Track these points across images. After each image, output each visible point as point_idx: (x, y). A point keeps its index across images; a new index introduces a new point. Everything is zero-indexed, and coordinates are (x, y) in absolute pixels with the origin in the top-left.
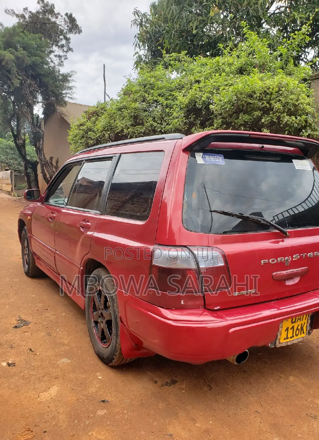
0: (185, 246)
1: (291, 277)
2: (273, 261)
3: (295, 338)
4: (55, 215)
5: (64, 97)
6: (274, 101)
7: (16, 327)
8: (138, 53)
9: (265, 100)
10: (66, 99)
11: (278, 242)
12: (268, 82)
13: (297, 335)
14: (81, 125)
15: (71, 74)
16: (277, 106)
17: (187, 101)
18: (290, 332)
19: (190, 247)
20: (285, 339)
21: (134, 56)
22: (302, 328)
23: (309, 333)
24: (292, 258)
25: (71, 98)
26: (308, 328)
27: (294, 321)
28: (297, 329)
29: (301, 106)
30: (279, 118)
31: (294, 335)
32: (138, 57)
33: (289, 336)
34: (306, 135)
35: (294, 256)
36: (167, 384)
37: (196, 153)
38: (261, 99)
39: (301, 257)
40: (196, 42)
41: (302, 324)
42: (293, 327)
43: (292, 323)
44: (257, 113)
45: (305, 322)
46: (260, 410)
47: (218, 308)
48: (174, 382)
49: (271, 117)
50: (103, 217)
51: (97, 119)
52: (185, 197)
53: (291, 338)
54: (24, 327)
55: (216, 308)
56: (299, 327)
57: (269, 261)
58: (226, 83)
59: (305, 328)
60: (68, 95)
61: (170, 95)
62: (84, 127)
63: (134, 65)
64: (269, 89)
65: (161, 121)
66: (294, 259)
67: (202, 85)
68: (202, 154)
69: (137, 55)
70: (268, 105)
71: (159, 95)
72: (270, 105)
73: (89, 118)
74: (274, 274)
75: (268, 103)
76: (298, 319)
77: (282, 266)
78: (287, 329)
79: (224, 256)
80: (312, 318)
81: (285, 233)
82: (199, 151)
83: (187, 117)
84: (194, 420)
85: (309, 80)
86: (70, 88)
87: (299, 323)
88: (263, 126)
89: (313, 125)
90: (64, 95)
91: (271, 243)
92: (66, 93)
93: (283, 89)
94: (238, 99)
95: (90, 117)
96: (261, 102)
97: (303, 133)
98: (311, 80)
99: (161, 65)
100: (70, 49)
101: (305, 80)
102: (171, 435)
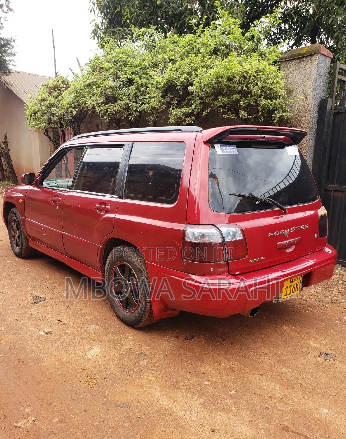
0: (212, 225)
1: (289, 246)
2: (277, 233)
3: (292, 294)
4: (60, 198)
5: (7, 64)
6: (252, 85)
7: (35, 303)
8: (95, 20)
9: (244, 84)
10: (10, 67)
11: (278, 218)
12: (247, 67)
13: (293, 292)
14: (43, 100)
15: (14, 39)
16: (255, 90)
17: (165, 81)
18: (289, 289)
19: (217, 225)
20: (285, 295)
21: (90, 23)
22: (297, 287)
23: (301, 290)
24: (290, 230)
25: (15, 66)
26: (301, 287)
27: (291, 281)
28: (294, 287)
29: (275, 89)
30: (256, 101)
31: (291, 292)
32: (94, 25)
33: (288, 293)
34: (278, 116)
35: (291, 229)
36: (187, 338)
37: (215, 145)
38: (240, 83)
39: (296, 229)
40: (160, 13)
41: (297, 283)
42: (291, 286)
43: (291, 282)
44: (237, 96)
45: (299, 281)
46: (267, 351)
47: (238, 273)
48: (193, 337)
49: (250, 100)
50: (121, 201)
51: (60, 94)
52: (210, 183)
53: (289, 294)
54: (42, 302)
55: (236, 273)
56: (295, 286)
57: (274, 234)
58: (203, 64)
59: (298, 286)
60: (12, 62)
61: (144, 74)
62: (47, 103)
63: (91, 34)
64: (247, 72)
65: (136, 99)
66: (291, 231)
67: (177, 65)
68: (219, 145)
69: (94, 22)
70: (246, 89)
71: (133, 73)
72: (248, 88)
73: (50, 93)
74: (277, 244)
75: (247, 86)
76: (295, 279)
77: (282, 237)
78: (287, 288)
79: (242, 231)
80: (303, 278)
81: (284, 210)
82: (217, 143)
83: (163, 97)
84: (218, 362)
85: (279, 62)
86: (14, 54)
87: (295, 282)
88: (241, 108)
89: (284, 107)
90: (7, 62)
91: (275, 218)
92: (10, 60)
93: (261, 74)
94: (218, 82)
95: (52, 92)
96: (240, 85)
97: (276, 114)
98: (281, 62)
99: (128, 39)
100: (10, 9)
101: (275, 62)
102: (205, 373)
